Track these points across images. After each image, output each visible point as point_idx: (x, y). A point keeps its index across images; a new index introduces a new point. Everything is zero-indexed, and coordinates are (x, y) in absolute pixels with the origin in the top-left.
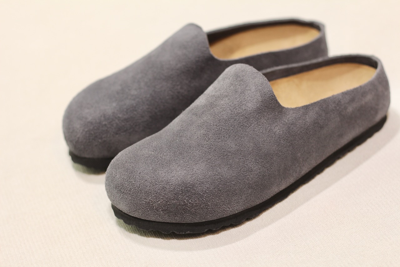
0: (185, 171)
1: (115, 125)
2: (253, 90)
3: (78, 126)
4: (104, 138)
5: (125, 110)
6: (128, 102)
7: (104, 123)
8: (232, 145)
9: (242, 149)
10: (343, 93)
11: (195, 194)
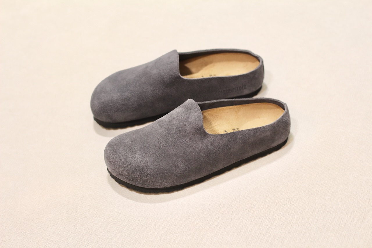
0: (142, 159)
1: (116, 107)
2: (192, 120)
3: (96, 103)
4: (109, 113)
5: (124, 99)
6: (127, 94)
7: (110, 104)
8: (171, 150)
9: (176, 154)
10: (249, 130)
11: (143, 174)
